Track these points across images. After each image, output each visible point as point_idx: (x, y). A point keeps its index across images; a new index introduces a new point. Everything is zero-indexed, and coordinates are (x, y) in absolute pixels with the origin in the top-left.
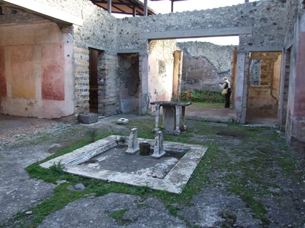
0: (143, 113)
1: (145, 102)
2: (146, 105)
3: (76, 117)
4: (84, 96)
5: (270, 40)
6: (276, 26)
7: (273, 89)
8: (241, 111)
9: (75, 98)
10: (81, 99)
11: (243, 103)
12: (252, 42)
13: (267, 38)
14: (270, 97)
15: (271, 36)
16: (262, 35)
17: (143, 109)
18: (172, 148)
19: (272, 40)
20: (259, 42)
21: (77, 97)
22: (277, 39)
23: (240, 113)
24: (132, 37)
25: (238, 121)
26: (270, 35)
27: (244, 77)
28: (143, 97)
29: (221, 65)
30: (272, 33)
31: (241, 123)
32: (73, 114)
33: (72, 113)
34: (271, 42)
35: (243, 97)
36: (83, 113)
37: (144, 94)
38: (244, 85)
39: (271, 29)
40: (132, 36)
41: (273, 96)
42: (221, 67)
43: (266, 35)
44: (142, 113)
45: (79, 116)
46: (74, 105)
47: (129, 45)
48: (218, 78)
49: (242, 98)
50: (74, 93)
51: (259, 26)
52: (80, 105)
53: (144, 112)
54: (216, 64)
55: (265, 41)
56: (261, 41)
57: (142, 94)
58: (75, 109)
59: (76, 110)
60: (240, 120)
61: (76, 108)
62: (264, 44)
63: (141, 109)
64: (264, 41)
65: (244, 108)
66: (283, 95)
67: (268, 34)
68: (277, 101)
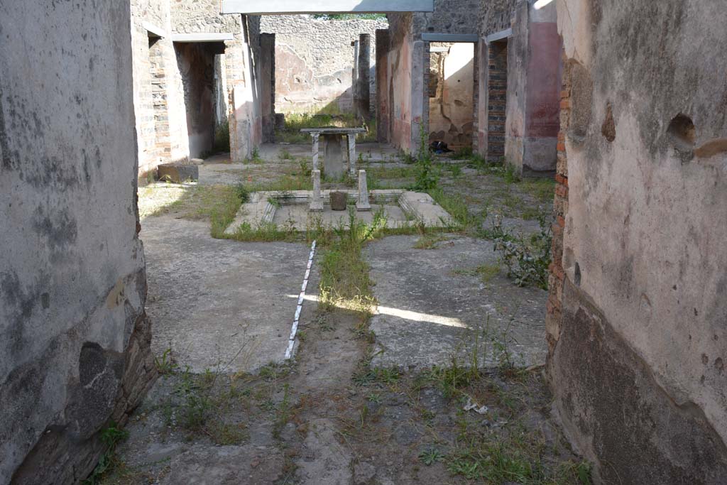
5: (459, 24)
6: (467, 2)
7: (444, 104)
8: (420, 141)
11: (423, 126)
12: (433, 26)
13: (455, 20)
14: (441, 116)
15: (461, 18)
16: (449, 14)
19: (462, 23)
20: (444, 26)
22: (469, 23)
23: (419, 144)
24: (207, 8)
26: (460, 16)
28: (238, 127)
30: (462, 13)
34: (461, 26)
35: (423, 117)
37: (239, 121)
38: (424, 97)
39: (460, 7)
40: (207, 6)
41: (444, 116)
43: (453, 15)
47: (200, 24)
49: (421, 119)
55: (453, 25)
56: (448, 24)
57: (236, 122)
62: (451, 29)
64: (450, 25)
66: (488, 111)
67: (457, 13)
68: (452, 125)
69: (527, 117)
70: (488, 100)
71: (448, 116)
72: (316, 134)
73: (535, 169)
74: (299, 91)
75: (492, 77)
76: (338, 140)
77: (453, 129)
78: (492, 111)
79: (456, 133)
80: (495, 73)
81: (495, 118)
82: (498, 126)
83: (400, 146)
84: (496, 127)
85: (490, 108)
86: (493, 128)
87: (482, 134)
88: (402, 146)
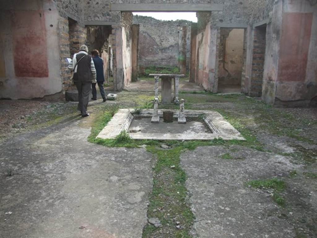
0: (118, 89)
1: (120, 77)
2: (122, 80)
3: (63, 95)
4: (68, 72)
5: (237, 18)
6: (242, 6)
7: (225, 62)
8: (213, 82)
9: (62, 73)
10: (66, 75)
11: (215, 74)
12: (222, 19)
13: (235, 15)
14: (223, 69)
15: (238, 15)
16: (231, 12)
17: (118, 85)
18: (187, 115)
19: (239, 17)
20: (229, 19)
21: (63, 73)
22: (243, 17)
23: (213, 83)
24: (103, 8)
25: (211, 91)
26: (237, 13)
27: (217, 51)
28: (117, 72)
29: (162, 40)
30: (239, 12)
31: (214, 92)
32: (60, 92)
33: (60, 90)
34: (238, 19)
35: (215, 68)
36: (67, 90)
37: (118, 69)
38: (216, 58)
39: (238, 8)
40: (103, 6)
41: (225, 69)
42: (162, 43)
43: (234, 13)
44: (117, 89)
45: (66, 93)
46: (62, 82)
47: (99, 16)
48: (160, 54)
49: (214, 70)
50: (61, 68)
51: (229, 4)
52: (66, 82)
53: (120, 88)
54: (158, 40)
55: (233, 18)
56: (230, 18)
57: (116, 69)
58: (62, 86)
59: (64, 87)
60: (213, 90)
61: (63, 85)
62: (232, 21)
63: (117, 85)
65: (216, 79)
66: (251, 66)
67: (236, 12)
68: (229, 74)
69: (279, 70)
70: (252, 60)
71: (227, 69)
72: (157, 77)
73: (282, 100)
74: (152, 55)
75: (255, 47)
76: (169, 80)
77: (229, 76)
78: (254, 66)
79: (231, 78)
80: (257, 45)
81: (256, 70)
82: (258, 75)
83: (202, 84)
84: (256, 75)
85: (253, 64)
86: (254, 76)
87: (247, 79)
88: (203, 84)
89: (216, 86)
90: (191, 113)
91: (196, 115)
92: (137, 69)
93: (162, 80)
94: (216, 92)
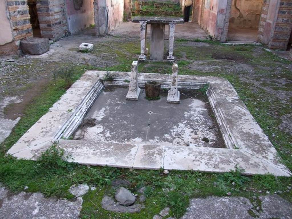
0: (101, 33)
1: (103, 18)
2: (105, 22)
3: (17, 46)
4: (23, 13)
8: (222, 27)
9: (10, 16)
10: (19, 17)
11: (226, 17)
14: (234, 7)
17: (100, 28)
18: (183, 85)
21: (12, 14)
23: (221, 29)
25: (218, 39)
28: (99, 11)
31: (221, 41)
32: (11, 42)
33: (10, 40)
35: (227, 9)
36: (25, 39)
37: (100, 7)
41: (236, 8)
44: (99, 33)
45: (21, 43)
46: (11, 28)
49: (225, 11)
50: (7, 8)
52: (19, 27)
53: (104, 33)
57: (98, 7)
58: (13, 34)
59: (16, 35)
60: (220, 38)
61: (15, 32)
63: (99, 28)
65: (226, 22)
66: (279, 6)
68: (241, 14)
71: (238, 8)
72: (144, 23)
76: (161, 28)
77: (241, 16)
78: (283, 6)
79: (242, 19)
81: (284, 13)
82: (285, 19)
83: (206, 28)
84: (283, 20)
85: (281, 4)
86: (280, 20)
87: (269, 24)
88: (208, 29)
89: (225, 33)
90: (188, 83)
91: (196, 85)
92: (130, 6)
93: (151, 26)
94: (225, 40)
